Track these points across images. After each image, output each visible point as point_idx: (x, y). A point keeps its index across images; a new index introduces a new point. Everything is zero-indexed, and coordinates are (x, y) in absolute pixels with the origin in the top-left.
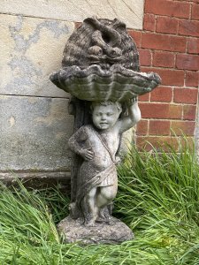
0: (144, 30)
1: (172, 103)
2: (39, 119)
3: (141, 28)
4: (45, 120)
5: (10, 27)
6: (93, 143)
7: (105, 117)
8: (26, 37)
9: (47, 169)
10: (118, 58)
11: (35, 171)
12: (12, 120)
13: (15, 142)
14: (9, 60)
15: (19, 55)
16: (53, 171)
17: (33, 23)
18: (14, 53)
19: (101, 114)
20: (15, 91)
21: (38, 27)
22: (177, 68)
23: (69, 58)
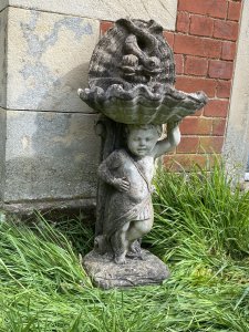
0: (176, 31)
1: (202, 117)
2: (56, 139)
3: (174, 29)
4: (64, 140)
5: (21, 25)
6: (129, 171)
7: (144, 142)
8: (42, 38)
9: (65, 196)
10: (157, 70)
11: (52, 200)
12: (25, 141)
13: (29, 168)
15: (32, 60)
16: (72, 199)
17: (50, 20)
18: (27, 58)
19: (140, 139)
20: (28, 106)
21: (56, 25)
22: (208, 76)
23: (97, 67)
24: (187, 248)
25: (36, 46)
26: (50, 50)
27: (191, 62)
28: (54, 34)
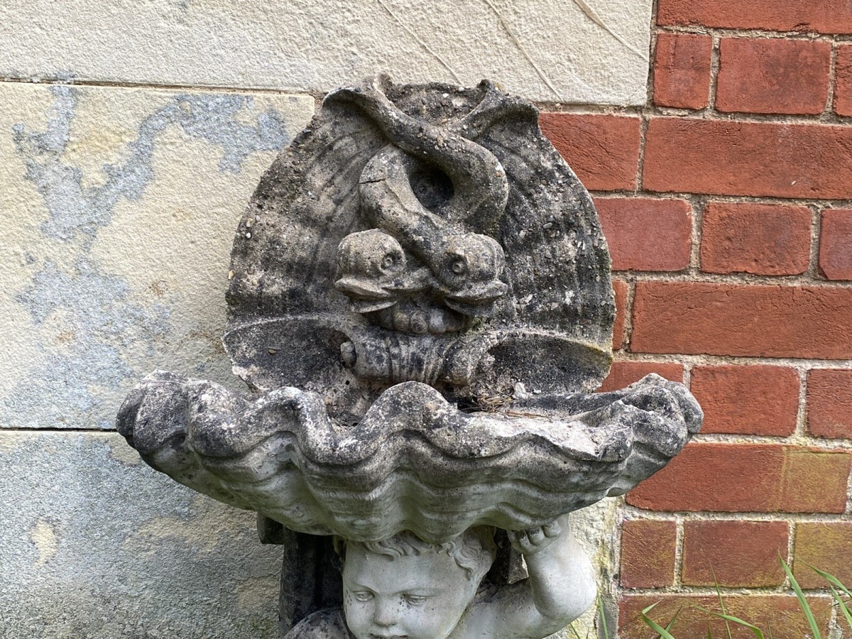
0: (654, 105)
1: (798, 439)
2: (161, 529)
3: (641, 98)
4: (190, 534)
5: (18, 138)
8: (95, 176)
12: (44, 536)
14: (20, 281)
15: (59, 253)
21: (146, 127)
22: (821, 274)
23: (253, 279)
25: (73, 205)
26: (126, 215)
27: (728, 220)
28: (142, 155)
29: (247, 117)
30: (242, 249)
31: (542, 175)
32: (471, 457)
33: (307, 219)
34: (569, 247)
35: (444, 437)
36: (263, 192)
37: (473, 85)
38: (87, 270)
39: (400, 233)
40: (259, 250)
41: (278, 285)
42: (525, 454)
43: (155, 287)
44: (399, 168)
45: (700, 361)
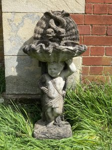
0: (85, 13)
1: (104, 56)
2: (26, 68)
4: (30, 68)
5: (8, 20)
7: (53, 70)
8: (17, 24)
9: (32, 93)
10: (62, 35)
12: (13, 69)
14: (9, 37)
15: (14, 34)
17: (20, 16)
18: (12, 33)
19: (51, 69)
20: (13, 54)
21: (23, 18)
22: (107, 35)
23: (37, 35)
24: (87, 124)
25: (15, 28)
26: (21, 29)
27: (95, 28)
28: (23, 22)
29: (35, 16)
30: (35, 32)
31: (71, 22)
32: (60, 50)
33: (43, 28)
34: (74, 30)
35: (57, 48)
36: (38, 25)
37: (62, 11)
38: (17, 36)
39: (53, 29)
40: (37, 32)
41: (39, 36)
42: (66, 50)
43: (25, 38)
44: (53, 21)
45: (92, 46)
